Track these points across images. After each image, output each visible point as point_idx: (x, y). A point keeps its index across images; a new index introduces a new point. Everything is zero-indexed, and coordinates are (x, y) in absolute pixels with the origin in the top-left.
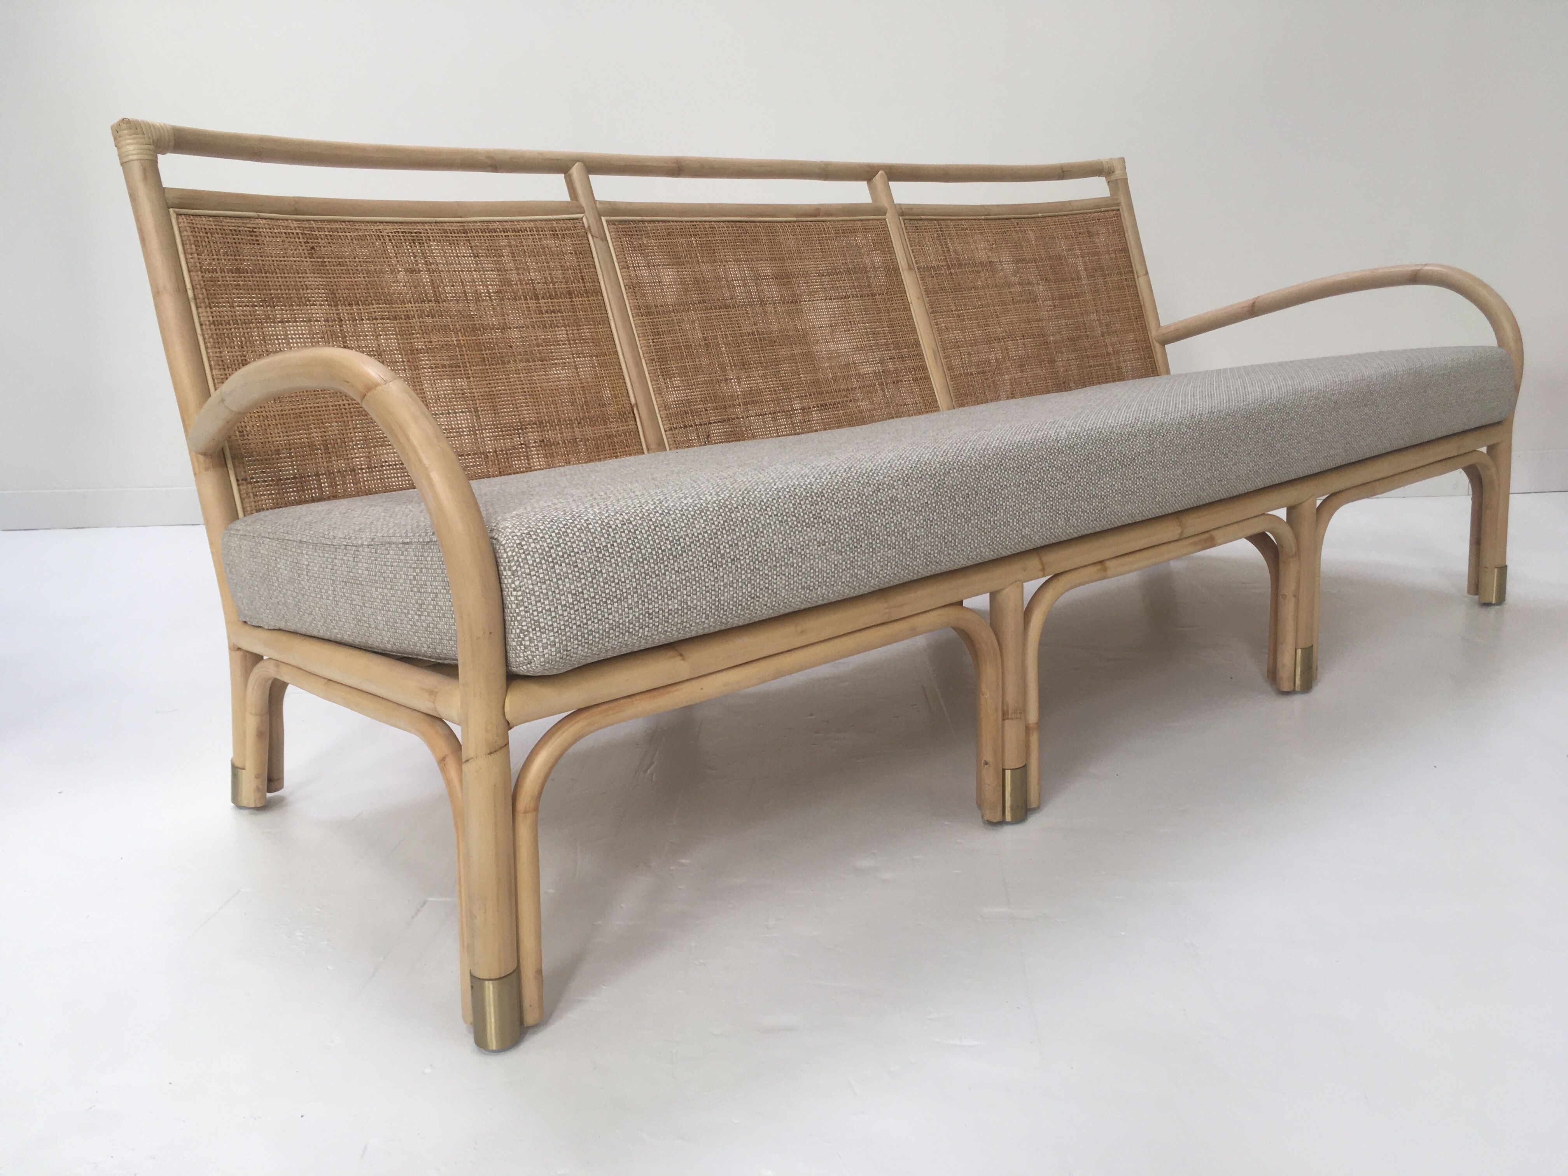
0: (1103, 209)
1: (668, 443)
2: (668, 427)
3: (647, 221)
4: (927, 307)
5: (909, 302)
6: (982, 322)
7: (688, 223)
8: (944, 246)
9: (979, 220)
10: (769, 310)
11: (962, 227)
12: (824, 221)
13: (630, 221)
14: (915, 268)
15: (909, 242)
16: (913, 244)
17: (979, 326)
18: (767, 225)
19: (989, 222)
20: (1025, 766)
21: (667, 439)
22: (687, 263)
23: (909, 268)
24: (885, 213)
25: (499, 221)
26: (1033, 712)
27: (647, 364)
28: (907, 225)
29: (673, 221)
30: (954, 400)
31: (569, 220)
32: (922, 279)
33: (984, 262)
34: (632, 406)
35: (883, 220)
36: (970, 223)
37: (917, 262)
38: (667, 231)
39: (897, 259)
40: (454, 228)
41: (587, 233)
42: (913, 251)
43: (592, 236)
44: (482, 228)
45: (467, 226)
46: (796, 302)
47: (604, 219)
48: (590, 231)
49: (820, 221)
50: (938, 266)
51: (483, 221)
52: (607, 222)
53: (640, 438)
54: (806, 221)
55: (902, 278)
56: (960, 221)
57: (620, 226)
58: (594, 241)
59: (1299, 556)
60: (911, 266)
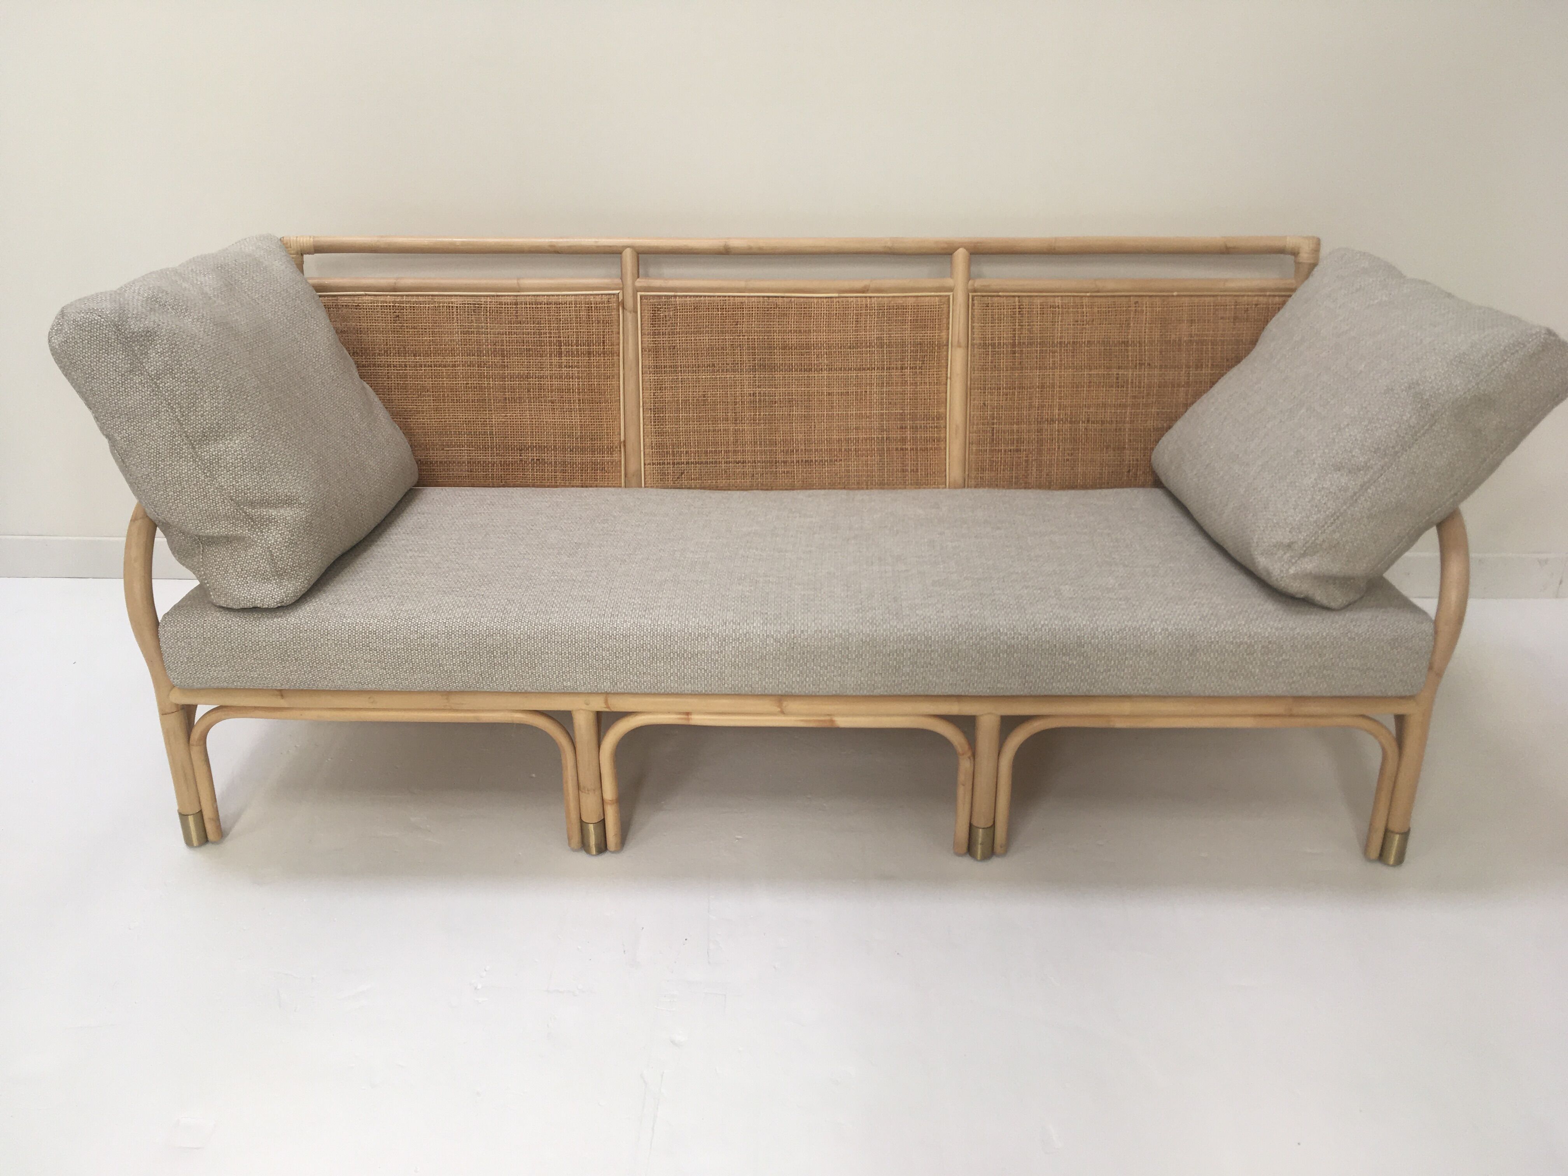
0: (1268, 293)
1: (645, 474)
2: (648, 462)
3: (679, 296)
4: (969, 383)
5: (947, 377)
6: (1036, 402)
7: (719, 298)
8: (1017, 324)
9: (1082, 297)
10: (778, 375)
11: (1052, 304)
12: (870, 297)
13: (662, 296)
14: (968, 345)
15: (972, 319)
16: (976, 321)
17: (1031, 407)
18: (802, 300)
19: (1096, 299)
20: (603, 823)
21: (645, 471)
22: (707, 332)
23: (959, 346)
24: (951, 289)
25: (547, 296)
26: (609, 792)
27: (643, 411)
28: (976, 302)
29: (705, 296)
30: (967, 473)
31: (606, 295)
32: (973, 356)
33: (1066, 343)
34: (620, 443)
35: (946, 296)
36: (1066, 300)
37: (973, 339)
38: (696, 305)
39: (948, 335)
40: (508, 301)
41: (619, 306)
42: (973, 328)
43: (623, 308)
44: (531, 301)
45: (519, 300)
46: (810, 370)
47: (639, 294)
48: (622, 304)
49: (866, 297)
50: (999, 344)
51: (534, 296)
52: (641, 297)
53: (621, 467)
54: (848, 297)
55: (948, 354)
56: (1052, 298)
57: (652, 301)
58: (623, 312)
59: (974, 755)
60: (963, 343)
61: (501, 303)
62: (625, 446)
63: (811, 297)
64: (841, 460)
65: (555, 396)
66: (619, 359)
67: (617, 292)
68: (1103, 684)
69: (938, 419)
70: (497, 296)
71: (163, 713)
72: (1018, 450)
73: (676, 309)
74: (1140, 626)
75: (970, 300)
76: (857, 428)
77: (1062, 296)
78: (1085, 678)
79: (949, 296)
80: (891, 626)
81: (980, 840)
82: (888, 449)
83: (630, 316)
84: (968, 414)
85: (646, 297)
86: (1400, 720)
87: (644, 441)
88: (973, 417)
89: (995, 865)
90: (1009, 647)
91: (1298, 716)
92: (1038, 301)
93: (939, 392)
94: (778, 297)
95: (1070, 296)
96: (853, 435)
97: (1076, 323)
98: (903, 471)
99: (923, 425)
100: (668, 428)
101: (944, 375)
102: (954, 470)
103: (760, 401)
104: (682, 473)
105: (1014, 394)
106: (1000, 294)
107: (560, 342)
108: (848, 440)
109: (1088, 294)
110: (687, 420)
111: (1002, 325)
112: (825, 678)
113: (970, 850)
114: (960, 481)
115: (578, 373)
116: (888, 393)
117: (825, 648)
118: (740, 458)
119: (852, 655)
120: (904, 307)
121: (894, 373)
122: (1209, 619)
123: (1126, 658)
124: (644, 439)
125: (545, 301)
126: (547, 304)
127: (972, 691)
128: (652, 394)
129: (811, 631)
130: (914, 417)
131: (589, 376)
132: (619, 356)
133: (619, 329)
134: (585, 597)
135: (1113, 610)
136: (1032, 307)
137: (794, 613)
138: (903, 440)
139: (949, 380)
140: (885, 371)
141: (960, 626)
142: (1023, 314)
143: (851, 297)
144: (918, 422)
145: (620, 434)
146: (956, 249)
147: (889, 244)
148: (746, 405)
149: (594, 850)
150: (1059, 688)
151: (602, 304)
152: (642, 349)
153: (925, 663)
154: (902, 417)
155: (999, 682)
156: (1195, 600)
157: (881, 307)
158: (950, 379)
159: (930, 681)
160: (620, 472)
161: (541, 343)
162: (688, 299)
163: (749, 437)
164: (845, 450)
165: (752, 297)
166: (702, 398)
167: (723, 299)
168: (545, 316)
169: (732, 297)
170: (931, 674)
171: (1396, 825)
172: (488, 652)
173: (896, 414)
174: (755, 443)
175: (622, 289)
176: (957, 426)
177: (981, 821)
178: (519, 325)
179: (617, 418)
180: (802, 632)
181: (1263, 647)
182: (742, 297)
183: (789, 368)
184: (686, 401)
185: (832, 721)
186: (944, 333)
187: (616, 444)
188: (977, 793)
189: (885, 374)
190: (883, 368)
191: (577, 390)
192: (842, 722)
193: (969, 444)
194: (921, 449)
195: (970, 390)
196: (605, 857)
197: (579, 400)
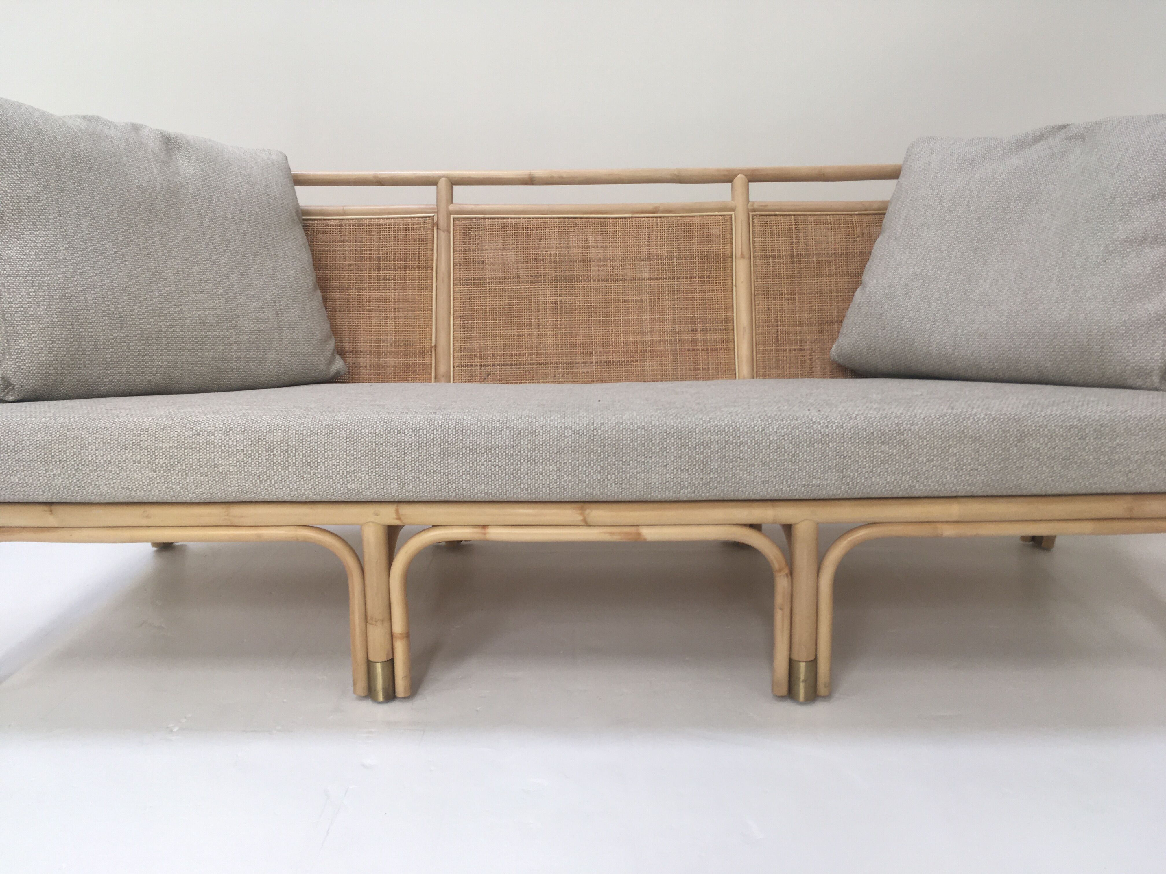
1: (453, 375)
2: (456, 364)
3: (488, 218)
4: (753, 290)
5: (733, 285)
7: (524, 220)
8: (794, 238)
9: (851, 215)
10: (577, 285)
11: (825, 221)
12: (660, 217)
13: (473, 217)
14: (751, 254)
15: (753, 234)
16: (757, 237)
19: (864, 217)
20: (390, 663)
21: (454, 373)
22: (513, 248)
23: (742, 256)
24: (733, 210)
25: (369, 219)
26: (398, 626)
27: (454, 319)
28: (756, 220)
29: (511, 218)
30: (755, 371)
31: (422, 217)
32: (756, 266)
33: (840, 253)
34: (431, 348)
35: (728, 215)
37: (755, 252)
38: (503, 225)
39: (732, 248)
40: (334, 224)
41: (433, 227)
42: (754, 242)
43: (438, 228)
44: (354, 223)
45: (343, 222)
46: (607, 280)
47: (452, 216)
48: (436, 225)
49: (656, 217)
50: (779, 255)
51: (357, 219)
52: (454, 219)
53: (431, 370)
54: (640, 218)
55: (732, 265)
56: (824, 217)
57: (463, 222)
58: (437, 232)
59: (791, 573)
60: (746, 255)
61: (327, 225)
62: (435, 350)
63: (607, 218)
66: (433, 273)
67: (433, 214)
69: (726, 323)
70: (324, 220)
72: (801, 350)
73: (485, 230)
75: (751, 218)
76: (651, 332)
77: (833, 215)
79: (731, 215)
81: (802, 677)
82: (681, 350)
83: (443, 235)
84: (754, 319)
85: (458, 220)
87: (453, 346)
88: (759, 320)
89: (819, 709)
91: (1136, 519)
92: (813, 219)
93: (725, 298)
95: (841, 214)
96: (648, 338)
97: (847, 237)
98: (696, 369)
99: (712, 328)
100: (475, 333)
101: (730, 283)
102: (743, 367)
103: (561, 308)
104: (488, 375)
105: (795, 299)
106: (777, 213)
107: (379, 258)
108: (642, 342)
110: (494, 324)
111: (780, 238)
112: (628, 475)
113: (791, 694)
114: (749, 372)
116: (679, 300)
117: (627, 440)
118: (542, 359)
119: (656, 448)
120: (691, 225)
124: (453, 344)
125: (367, 223)
126: (369, 226)
128: (462, 303)
129: (612, 423)
130: (704, 321)
132: (432, 270)
133: (433, 247)
136: (807, 223)
137: (593, 411)
138: (695, 342)
139: (734, 288)
140: (676, 280)
142: (799, 229)
143: (643, 217)
144: (708, 325)
145: (431, 340)
146: (737, 175)
147: (676, 173)
149: (381, 698)
151: (418, 225)
152: (454, 264)
153: (734, 456)
154: (693, 321)
157: (670, 226)
158: (736, 286)
159: (740, 479)
160: (430, 374)
162: (496, 221)
163: (551, 341)
164: (641, 352)
165: (554, 218)
166: (508, 306)
167: (529, 220)
168: (366, 235)
169: (536, 219)
170: (741, 470)
173: (687, 318)
175: (437, 212)
176: (744, 328)
177: (802, 655)
178: (343, 243)
179: (429, 325)
180: (602, 424)
181: (1095, 431)
182: (545, 218)
183: (588, 279)
184: (493, 310)
185: (639, 534)
186: (728, 247)
187: (428, 348)
188: (797, 619)
189: (676, 283)
190: (674, 278)
191: (393, 300)
192: (650, 534)
193: (756, 344)
194: (712, 350)
195: (755, 296)
196: (394, 706)
197: (395, 309)
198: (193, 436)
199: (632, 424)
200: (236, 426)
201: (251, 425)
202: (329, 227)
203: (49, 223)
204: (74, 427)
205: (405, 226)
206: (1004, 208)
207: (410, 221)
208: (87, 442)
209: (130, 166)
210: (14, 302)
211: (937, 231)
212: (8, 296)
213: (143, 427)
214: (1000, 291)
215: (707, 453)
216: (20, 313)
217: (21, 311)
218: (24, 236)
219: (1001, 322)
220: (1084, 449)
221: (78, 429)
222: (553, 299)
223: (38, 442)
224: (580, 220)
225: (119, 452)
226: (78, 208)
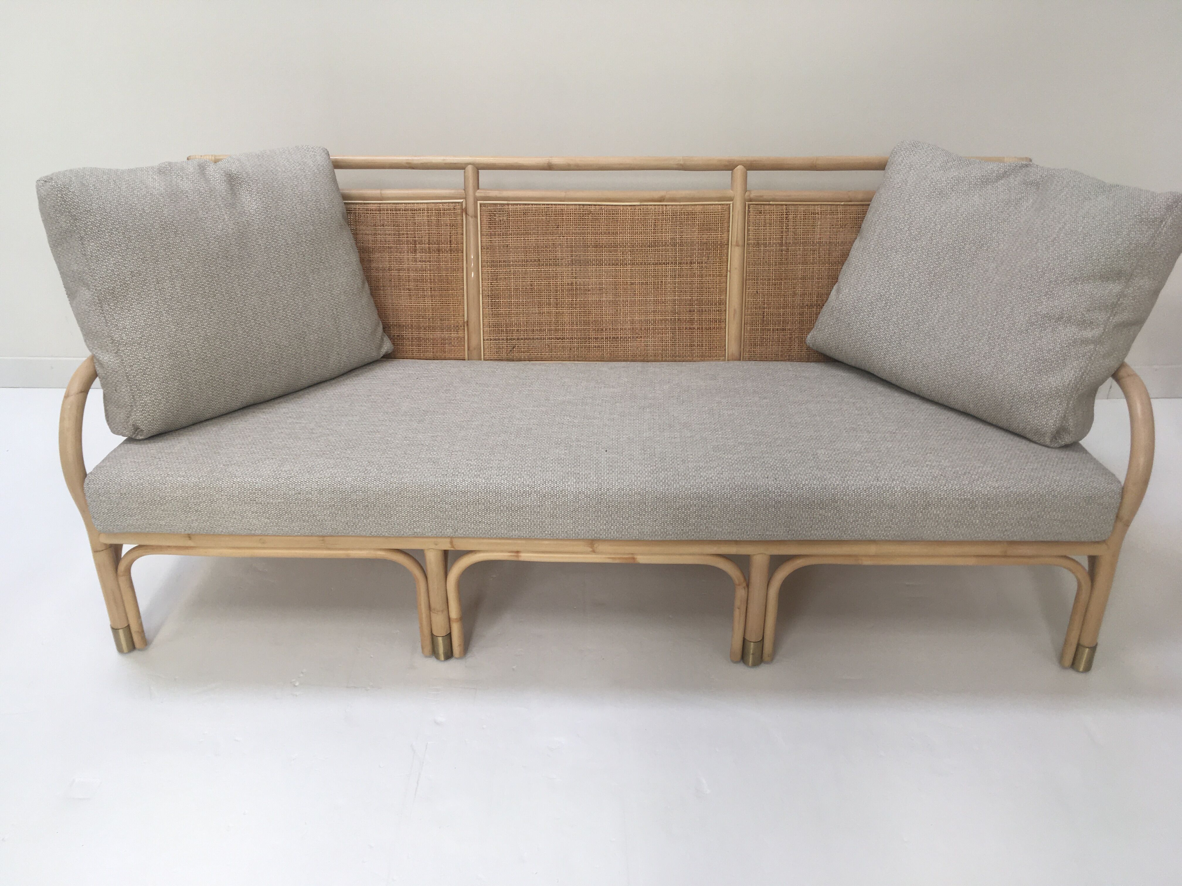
1: (484, 347)
2: (486, 338)
3: (511, 204)
4: (745, 275)
5: (727, 270)
6: (799, 291)
7: (543, 206)
8: (784, 227)
9: (837, 205)
10: (591, 269)
11: (813, 211)
12: (666, 205)
13: (498, 204)
14: (745, 244)
15: (748, 223)
16: (751, 225)
17: (794, 294)
18: (610, 208)
19: (848, 208)
20: (449, 636)
21: (484, 345)
22: (534, 233)
23: (737, 245)
24: (731, 199)
25: (405, 204)
26: (454, 612)
27: (483, 297)
28: (751, 209)
29: (532, 204)
30: (742, 347)
31: (452, 203)
32: (748, 253)
33: (824, 243)
34: (464, 322)
35: (727, 205)
36: (824, 208)
37: (748, 239)
38: (525, 211)
39: (729, 236)
40: (373, 208)
41: (462, 212)
42: (748, 230)
43: (466, 214)
44: (391, 208)
45: (382, 207)
46: (617, 264)
47: (479, 202)
48: (465, 211)
49: (662, 205)
50: (770, 243)
51: (394, 203)
52: (481, 204)
53: (464, 342)
54: (648, 205)
55: (728, 251)
56: (813, 207)
57: (489, 208)
58: (466, 217)
59: (748, 586)
60: (741, 243)
61: (367, 210)
62: (468, 325)
63: (618, 205)
64: (641, 337)
65: (412, 285)
66: (463, 255)
67: (461, 200)
68: (852, 532)
69: (720, 304)
70: (364, 204)
71: (95, 551)
72: (783, 330)
73: (508, 215)
74: (883, 485)
75: (747, 208)
76: (654, 312)
77: (820, 205)
78: (837, 527)
79: (730, 204)
80: (680, 486)
81: (751, 651)
82: (679, 329)
83: (471, 220)
84: (744, 300)
85: (485, 205)
86: (1093, 560)
87: (483, 321)
88: (748, 303)
89: (763, 672)
90: (776, 503)
91: (1009, 557)
92: (802, 209)
94: (592, 205)
95: (828, 205)
96: (651, 317)
97: (832, 227)
98: (691, 346)
99: (707, 309)
100: (502, 310)
101: (725, 269)
103: (576, 289)
104: (514, 347)
105: (781, 284)
106: (771, 203)
107: (415, 241)
108: (647, 321)
109: (843, 203)
110: (518, 304)
111: (772, 228)
112: (627, 527)
113: (743, 658)
114: (737, 354)
115: (430, 267)
116: (680, 283)
117: (626, 502)
118: (559, 335)
119: (648, 509)
120: (693, 213)
121: (685, 267)
122: (939, 480)
123: (871, 511)
124: (483, 320)
125: (403, 208)
126: (405, 211)
127: (745, 537)
128: (490, 284)
129: (615, 489)
130: (700, 303)
131: (439, 269)
132: (463, 253)
133: (463, 231)
134: (431, 459)
135: (861, 471)
136: (797, 213)
137: (601, 474)
138: (691, 321)
139: (728, 273)
140: (677, 265)
141: (736, 486)
142: (789, 219)
143: (650, 205)
144: (704, 306)
145: (464, 316)
146: (737, 165)
147: (682, 162)
148: (566, 293)
149: (442, 657)
150: (816, 535)
151: (449, 211)
152: (481, 247)
154: (691, 302)
155: (767, 530)
156: (927, 463)
157: (674, 214)
158: (730, 271)
159: (712, 530)
160: (464, 346)
161: (399, 242)
162: (519, 206)
163: (566, 319)
165: (570, 205)
166: (530, 287)
167: (548, 206)
168: (403, 220)
169: (554, 205)
170: (712, 525)
171: (1086, 641)
172: (352, 506)
173: (686, 300)
174: (573, 323)
175: (465, 198)
176: (735, 310)
177: (753, 637)
178: (382, 227)
179: (461, 303)
180: (608, 489)
181: (983, 503)
182: (563, 205)
183: (600, 263)
184: (516, 290)
185: (634, 558)
186: (725, 235)
187: (461, 323)
188: (750, 615)
189: (677, 267)
190: (676, 263)
191: (429, 281)
192: (642, 559)
193: (745, 324)
194: (706, 328)
195: (746, 280)
196: (452, 662)
197: (431, 288)
198: (295, 494)
199: (630, 490)
200: (327, 487)
201: (339, 487)
202: (369, 212)
203: (151, 292)
204: (203, 487)
205: (437, 212)
206: (960, 249)
207: (441, 206)
208: (215, 498)
209: (206, 218)
210: (134, 366)
211: (903, 256)
212: (129, 361)
213: (256, 487)
214: (945, 329)
215: (687, 513)
216: (140, 374)
217: (140, 372)
218: (133, 306)
219: (941, 360)
220: (973, 515)
221: (207, 488)
222: (569, 281)
223: (178, 498)
224: (593, 207)
225: (240, 505)
226: (171, 272)
